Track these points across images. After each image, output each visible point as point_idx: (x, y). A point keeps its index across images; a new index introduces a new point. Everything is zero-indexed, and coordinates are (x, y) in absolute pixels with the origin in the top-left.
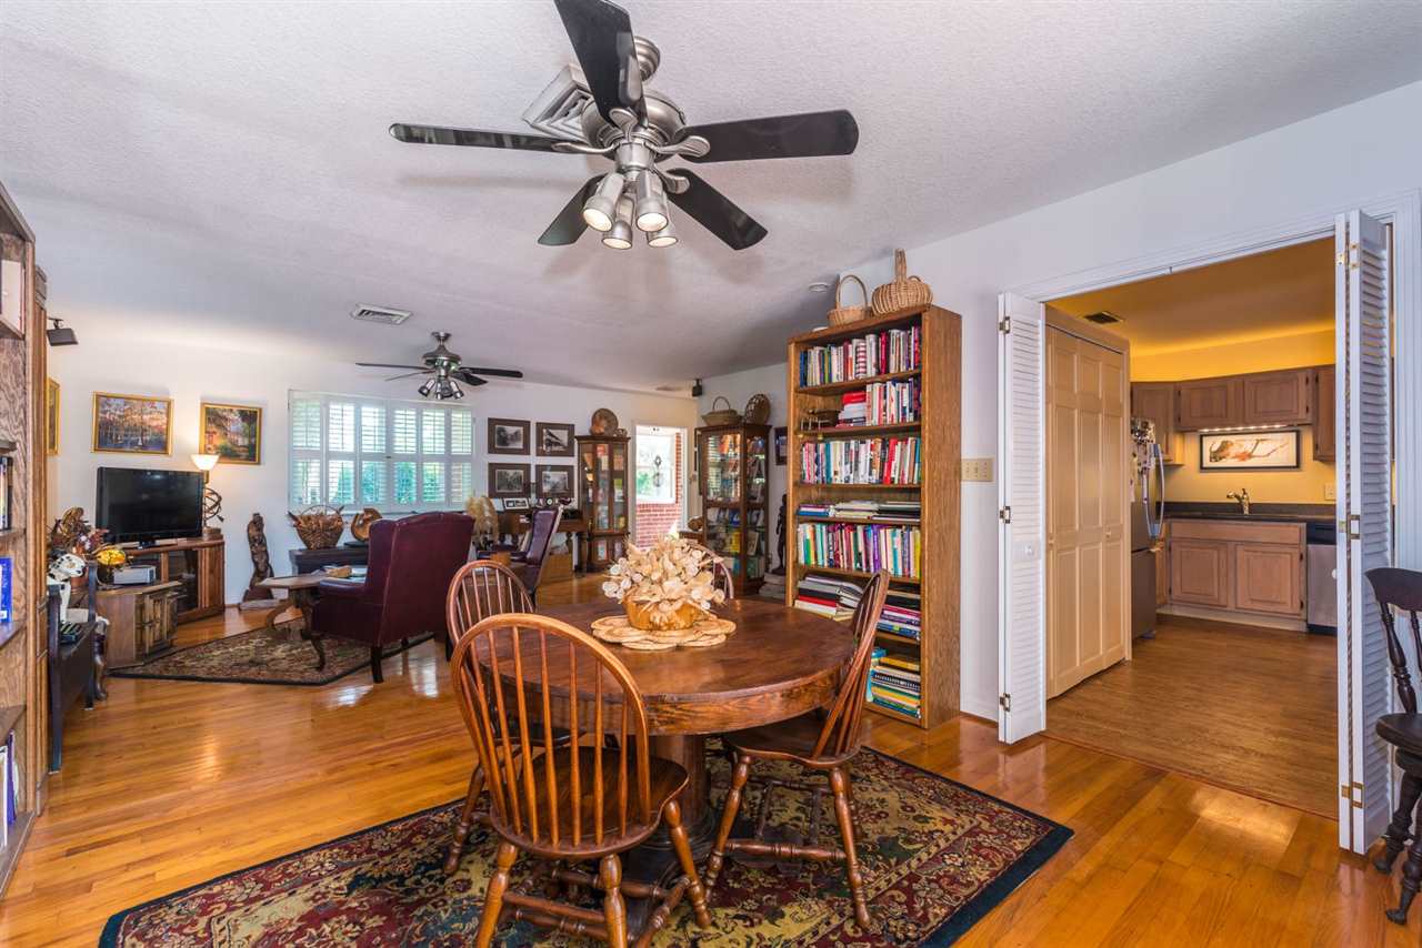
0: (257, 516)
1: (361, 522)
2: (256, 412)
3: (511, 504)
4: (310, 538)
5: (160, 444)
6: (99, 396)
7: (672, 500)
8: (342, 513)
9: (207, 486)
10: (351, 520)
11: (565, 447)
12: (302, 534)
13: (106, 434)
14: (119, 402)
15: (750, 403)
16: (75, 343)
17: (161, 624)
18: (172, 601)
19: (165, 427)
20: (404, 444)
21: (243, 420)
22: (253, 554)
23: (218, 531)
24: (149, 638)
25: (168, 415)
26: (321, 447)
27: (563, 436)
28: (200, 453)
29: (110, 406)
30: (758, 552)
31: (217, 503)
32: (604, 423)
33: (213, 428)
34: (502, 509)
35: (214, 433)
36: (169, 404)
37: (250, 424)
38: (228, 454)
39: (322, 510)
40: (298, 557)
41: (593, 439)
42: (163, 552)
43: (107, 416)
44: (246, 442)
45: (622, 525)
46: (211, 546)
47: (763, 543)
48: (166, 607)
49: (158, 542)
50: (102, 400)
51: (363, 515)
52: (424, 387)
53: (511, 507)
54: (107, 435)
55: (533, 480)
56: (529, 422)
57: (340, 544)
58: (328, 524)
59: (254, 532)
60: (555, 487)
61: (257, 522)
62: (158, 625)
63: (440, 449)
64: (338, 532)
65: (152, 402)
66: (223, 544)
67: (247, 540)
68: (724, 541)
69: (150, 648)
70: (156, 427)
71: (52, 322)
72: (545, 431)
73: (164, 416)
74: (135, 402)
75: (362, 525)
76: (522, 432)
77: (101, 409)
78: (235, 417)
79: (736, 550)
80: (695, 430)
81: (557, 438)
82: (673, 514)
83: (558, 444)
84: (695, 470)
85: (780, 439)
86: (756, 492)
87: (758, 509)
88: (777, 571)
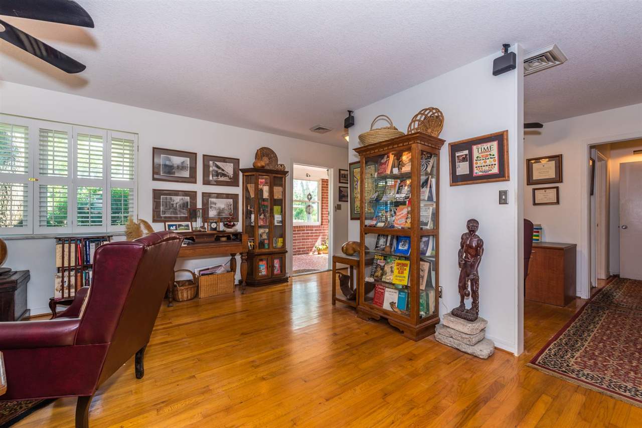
3: (173, 228)
7: (318, 223)
11: (230, 178)
15: (413, 121)
27: (229, 168)
30: (429, 285)
32: (266, 159)
45: (280, 244)
47: (433, 274)
55: (199, 205)
56: (196, 154)
60: (220, 212)
68: (382, 269)
72: (211, 163)
76: (188, 163)
79: (401, 281)
80: (340, 170)
81: (223, 170)
82: (320, 233)
83: (224, 175)
84: (340, 201)
85: (457, 154)
86: (427, 217)
87: (428, 236)
88: (459, 313)
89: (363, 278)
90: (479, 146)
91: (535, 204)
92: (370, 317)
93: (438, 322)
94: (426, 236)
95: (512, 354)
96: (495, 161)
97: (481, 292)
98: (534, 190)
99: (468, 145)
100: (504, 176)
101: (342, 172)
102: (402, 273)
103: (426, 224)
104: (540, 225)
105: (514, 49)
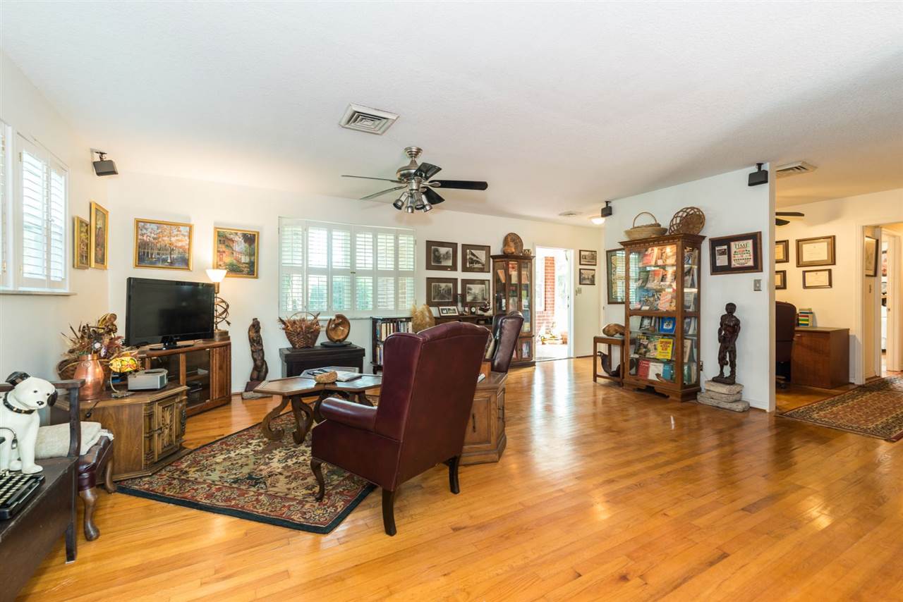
0: (255, 320)
1: (333, 326)
2: (255, 235)
3: (445, 312)
4: (296, 339)
5: (185, 262)
6: (138, 222)
8: (319, 318)
9: (218, 295)
10: (326, 324)
11: (483, 265)
12: (289, 335)
13: (144, 252)
14: (154, 226)
15: (675, 217)
16: (114, 172)
17: (171, 429)
18: (180, 405)
19: (187, 247)
20: (365, 260)
21: (245, 242)
22: (253, 352)
23: (226, 333)
24: (158, 445)
25: (190, 237)
26: (303, 264)
27: (481, 255)
28: (214, 268)
29: (146, 229)
30: (691, 359)
31: (226, 310)
32: (512, 244)
33: (223, 248)
34: (438, 316)
35: (224, 252)
36: (191, 227)
37: (250, 245)
38: (234, 270)
39: (304, 316)
40: (287, 356)
41: (505, 257)
42: (182, 353)
43: (145, 238)
44: (248, 260)
45: (528, 329)
46: (220, 346)
47: (695, 350)
48: (176, 412)
49: (179, 343)
50: (140, 224)
51: (334, 320)
52: (399, 200)
53: (445, 314)
54: (144, 255)
55: (459, 291)
56: (457, 244)
57: (318, 343)
58: (309, 327)
59: (253, 335)
60: (476, 297)
61: (256, 326)
62: (167, 431)
63: (391, 267)
64: (316, 334)
65: (177, 225)
66: (230, 344)
67: (248, 341)
68: (646, 347)
69: (159, 455)
70: (181, 247)
71: (98, 155)
72: (468, 251)
73: (187, 238)
74: (165, 226)
75: (334, 328)
76: (451, 252)
77: (140, 232)
78: (239, 239)
79: (665, 356)
80: (580, 251)
81: (477, 258)
82: (543, 320)
83: (478, 262)
84: (580, 284)
85: (717, 249)
86: (689, 301)
87: (690, 317)
88: (719, 380)
89: (627, 354)
90: (737, 243)
91: (805, 287)
92: (636, 387)
93: (700, 390)
94: (688, 317)
95: (764, 411)
96: (750, 255)
97: (737, 361)
98: (804, 272)
99: (727, 241)
100: (757, 268)
101: (583, 253)
102: (666, 349)
103: (689, 308)
104: (810, 309)
105: (766, 167)
